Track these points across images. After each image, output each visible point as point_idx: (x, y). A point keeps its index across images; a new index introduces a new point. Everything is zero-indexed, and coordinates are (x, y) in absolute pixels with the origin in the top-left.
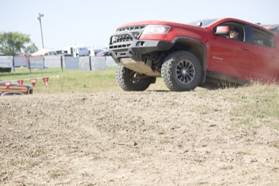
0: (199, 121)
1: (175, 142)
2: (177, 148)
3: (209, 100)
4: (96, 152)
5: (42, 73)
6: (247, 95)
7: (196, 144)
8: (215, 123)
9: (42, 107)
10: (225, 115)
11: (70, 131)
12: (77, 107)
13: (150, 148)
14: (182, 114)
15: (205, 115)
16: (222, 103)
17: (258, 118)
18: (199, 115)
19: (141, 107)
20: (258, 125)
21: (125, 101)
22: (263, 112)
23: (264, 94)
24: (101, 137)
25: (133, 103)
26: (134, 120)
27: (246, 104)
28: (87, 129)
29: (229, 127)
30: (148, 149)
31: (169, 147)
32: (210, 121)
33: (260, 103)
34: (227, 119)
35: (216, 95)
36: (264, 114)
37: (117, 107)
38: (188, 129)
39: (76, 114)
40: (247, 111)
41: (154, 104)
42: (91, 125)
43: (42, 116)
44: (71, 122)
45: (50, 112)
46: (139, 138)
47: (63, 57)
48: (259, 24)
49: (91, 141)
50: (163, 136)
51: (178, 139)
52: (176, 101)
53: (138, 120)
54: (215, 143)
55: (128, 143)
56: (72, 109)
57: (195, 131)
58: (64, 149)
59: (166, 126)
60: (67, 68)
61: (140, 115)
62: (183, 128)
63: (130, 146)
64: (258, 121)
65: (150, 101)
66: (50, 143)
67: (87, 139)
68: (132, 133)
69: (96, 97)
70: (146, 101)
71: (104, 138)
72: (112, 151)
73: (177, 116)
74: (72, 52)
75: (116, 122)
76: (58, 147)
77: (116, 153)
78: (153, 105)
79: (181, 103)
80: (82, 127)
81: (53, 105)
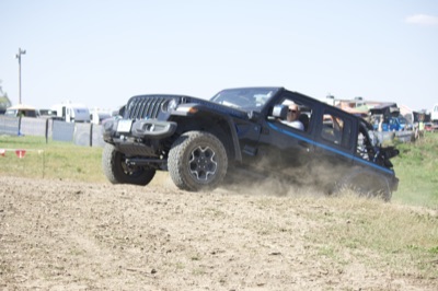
0: (254, 245)
1: (215, 274)
2: (218, 283)
3: (273, 213)
4: (92, 278)
5: (15, 142)
6: (333, 210)
7: (248, 281)
8: (279, 250)
9: (13, 198)
10: (297, 239)
11: (54, 241)
12: (67, 203)
13: (175, 281)
14: (230, 231)
15: (265, 237)
16: (293, 219)
17: (348, 250)
18: (256, 235)
19: (167, 214)
20: (346, 260)
21: (142, 202)
22: (356, 240)
23: (359, 211)
24: (101, 255)
25: (155, 206)
26: (153, 233)
27: (331, 224)
28: (80, 240)
29: (301, 259)
30: (172, 281)
31: (205, 281)
32: (273, 246)
33: (352, 225)
34: (299, 245)
35: (284, 206)
36: (357, 243)
37: (130, 211)
38: (237, 255)
39: (64, 215)
40: (331, 237)
41: (188, 210)
42: (87, 234)
43: (12, 212)
44: (56, 226)
45: (24, 207)
46: (159, 262)
47: (51, 121)
48: (360, 99)
49: (85, 260)
50: (197, 263)
51: (220, 271)
52: (222, 209)
53: (161, 234)
54: (277, 282)
55: (142, 269)
56: (58, 205)
57: (248, 260)
58: (41, 268)
59: (202, 247)
60: (54, 138)
61: (163, 226)
62: (230, 253)
63: (145, 274)
64: (347, 254)
65: (182, 205)
66: (20, 256)
67: (79, 256)
68: (150, 253)
69: (98, 191)
70: (176, 205)
71: (105, 257)
72: (116, 279)
73: (221, 234)
74: (64, 114)
75: (126, 233)
76: (32, 264)
77: (121, 282)
78: (185, 212)
79: (230, 213)
80: (73, 235)
81: (30, 197)
